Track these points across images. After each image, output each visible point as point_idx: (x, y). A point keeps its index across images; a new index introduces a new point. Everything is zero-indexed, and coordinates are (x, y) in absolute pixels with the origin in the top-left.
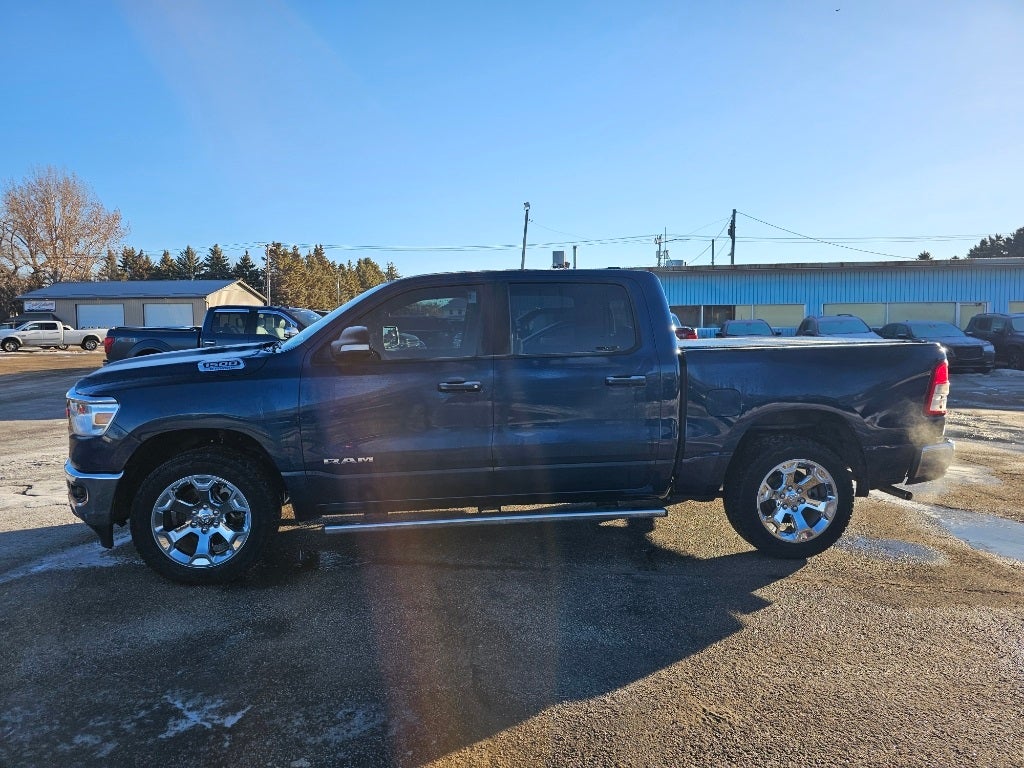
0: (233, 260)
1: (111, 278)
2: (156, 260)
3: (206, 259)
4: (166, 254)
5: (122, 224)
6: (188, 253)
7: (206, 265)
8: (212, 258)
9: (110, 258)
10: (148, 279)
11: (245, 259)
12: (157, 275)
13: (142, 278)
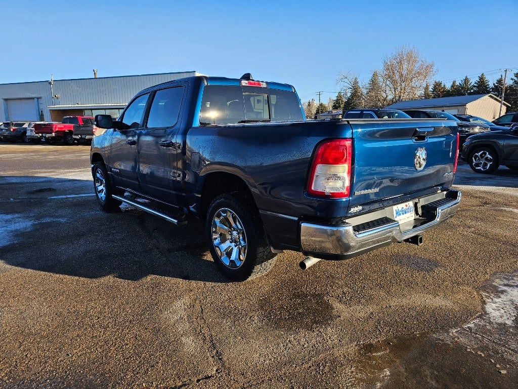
0: (491, 82)
1: (426, 98)
2: (448, 86)
3: (476, 83)
4: (454, 82)
5: (435, 69)
6: (466, 80)
7: (474, 86)
8: (479, 82)
9: (427, 88)
10: (442, 97)
11: (499, 81)
12: (447, 94)
13: (439, 97)
